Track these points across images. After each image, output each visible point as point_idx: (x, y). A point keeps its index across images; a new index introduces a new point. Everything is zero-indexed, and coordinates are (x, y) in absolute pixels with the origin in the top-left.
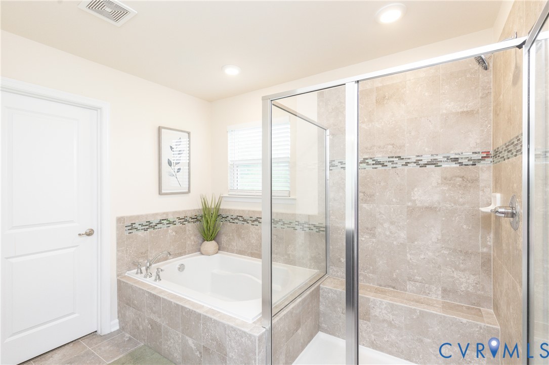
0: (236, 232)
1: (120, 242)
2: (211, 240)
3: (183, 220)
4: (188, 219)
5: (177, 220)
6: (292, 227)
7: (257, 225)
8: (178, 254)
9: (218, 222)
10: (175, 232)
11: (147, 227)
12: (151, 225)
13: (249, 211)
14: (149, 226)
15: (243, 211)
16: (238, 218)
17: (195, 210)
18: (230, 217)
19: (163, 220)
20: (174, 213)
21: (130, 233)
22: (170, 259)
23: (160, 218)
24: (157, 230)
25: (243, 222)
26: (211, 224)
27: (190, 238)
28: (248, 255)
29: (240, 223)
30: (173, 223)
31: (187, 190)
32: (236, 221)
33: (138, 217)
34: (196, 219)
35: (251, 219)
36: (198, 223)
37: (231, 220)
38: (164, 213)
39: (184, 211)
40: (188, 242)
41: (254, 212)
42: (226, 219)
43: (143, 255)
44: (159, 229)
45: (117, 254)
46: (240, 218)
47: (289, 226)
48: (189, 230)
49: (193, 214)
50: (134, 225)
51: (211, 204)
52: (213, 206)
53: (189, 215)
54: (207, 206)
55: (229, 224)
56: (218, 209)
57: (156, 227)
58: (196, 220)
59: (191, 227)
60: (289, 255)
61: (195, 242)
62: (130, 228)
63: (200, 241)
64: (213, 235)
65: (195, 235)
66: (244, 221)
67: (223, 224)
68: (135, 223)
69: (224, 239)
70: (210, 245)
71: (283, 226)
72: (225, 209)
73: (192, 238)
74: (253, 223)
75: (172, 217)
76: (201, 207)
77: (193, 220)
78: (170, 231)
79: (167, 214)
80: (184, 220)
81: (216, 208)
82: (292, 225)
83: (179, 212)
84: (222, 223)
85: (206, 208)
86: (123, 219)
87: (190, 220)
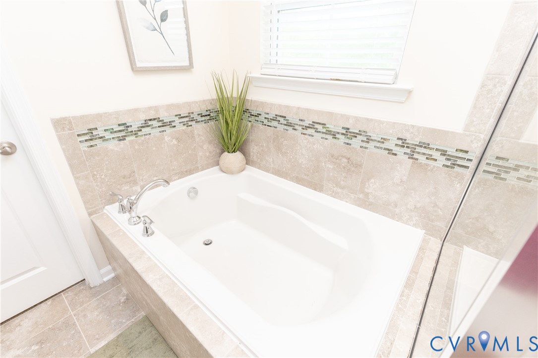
0: (274, 142)
1: (75, 164)
2: (234, 152)
3: (187, 119)
4: (195, 116)
5: (177, 120)
6: (385, 149)
7: (313, 136)
8: (186, 171)
9: (244, 121)
10: (177, 139)
11: (123, 134)
12: (130, 129)
13: (298, 108)
14: (125, 131)
15: (287, 107)
16: (279, 118)
17: (204, 101)
18: (264, 115)
19: (150, 120)
20: (169, 107)
21: (91, 146)
22: (175, 180)
23: (143, 117)
24: (143, 138)
25: (286, 127)
26: (233, 127)
27: (202, 147)
28: (292, 179)
29: (281, 128)
30: (170, 124)
31: (187, 63)
32: (274, 123)
33: (99, 116)
34: (209, 116)
35: (301, 123)
36: (212, 123)
37: (266, 122)
38: (150, 108)
39: (187, 103)
40: (200, 154)
41: (308, 110)
42: (257, 119)
43: (128, 180)
44: (148, 137)
45: (77, 184)
46: (282, 120)
47: (378, 145)
48: (199, 135)
49: (203, 109)
50: (95, 133)
51: (232, 91)
52: (235, 95)
53: (196, 110)
54: (226, 96)
55: (262, 127)
56: (243, 100)
57: (140, 133)
58: (208, 118)
59: (201, 130)
60: (367, 194)
61: (210, 153)
62: (87, 137)
63: (218, 151)
64: (237, 144)
65: (210, 143)
66: (289, 125)
67: (252, 126)
68: (96, 129)
69: (253, 149)
70: (234, 159)
71: (364, 145)
72: (255, 101)
73: (205, 147)
74: (305, 131)
75: (166, 114)
76: (215, 96)
77: (203, 118)
78: (167, 139)
79: (156, 109)
80: (189, 119)
81: (240, 98)
82: (386, 145)
83: (178, 106)
84: (250, 124)
85: (222, 99)
86: (67, 122)
87: (199, 119)
